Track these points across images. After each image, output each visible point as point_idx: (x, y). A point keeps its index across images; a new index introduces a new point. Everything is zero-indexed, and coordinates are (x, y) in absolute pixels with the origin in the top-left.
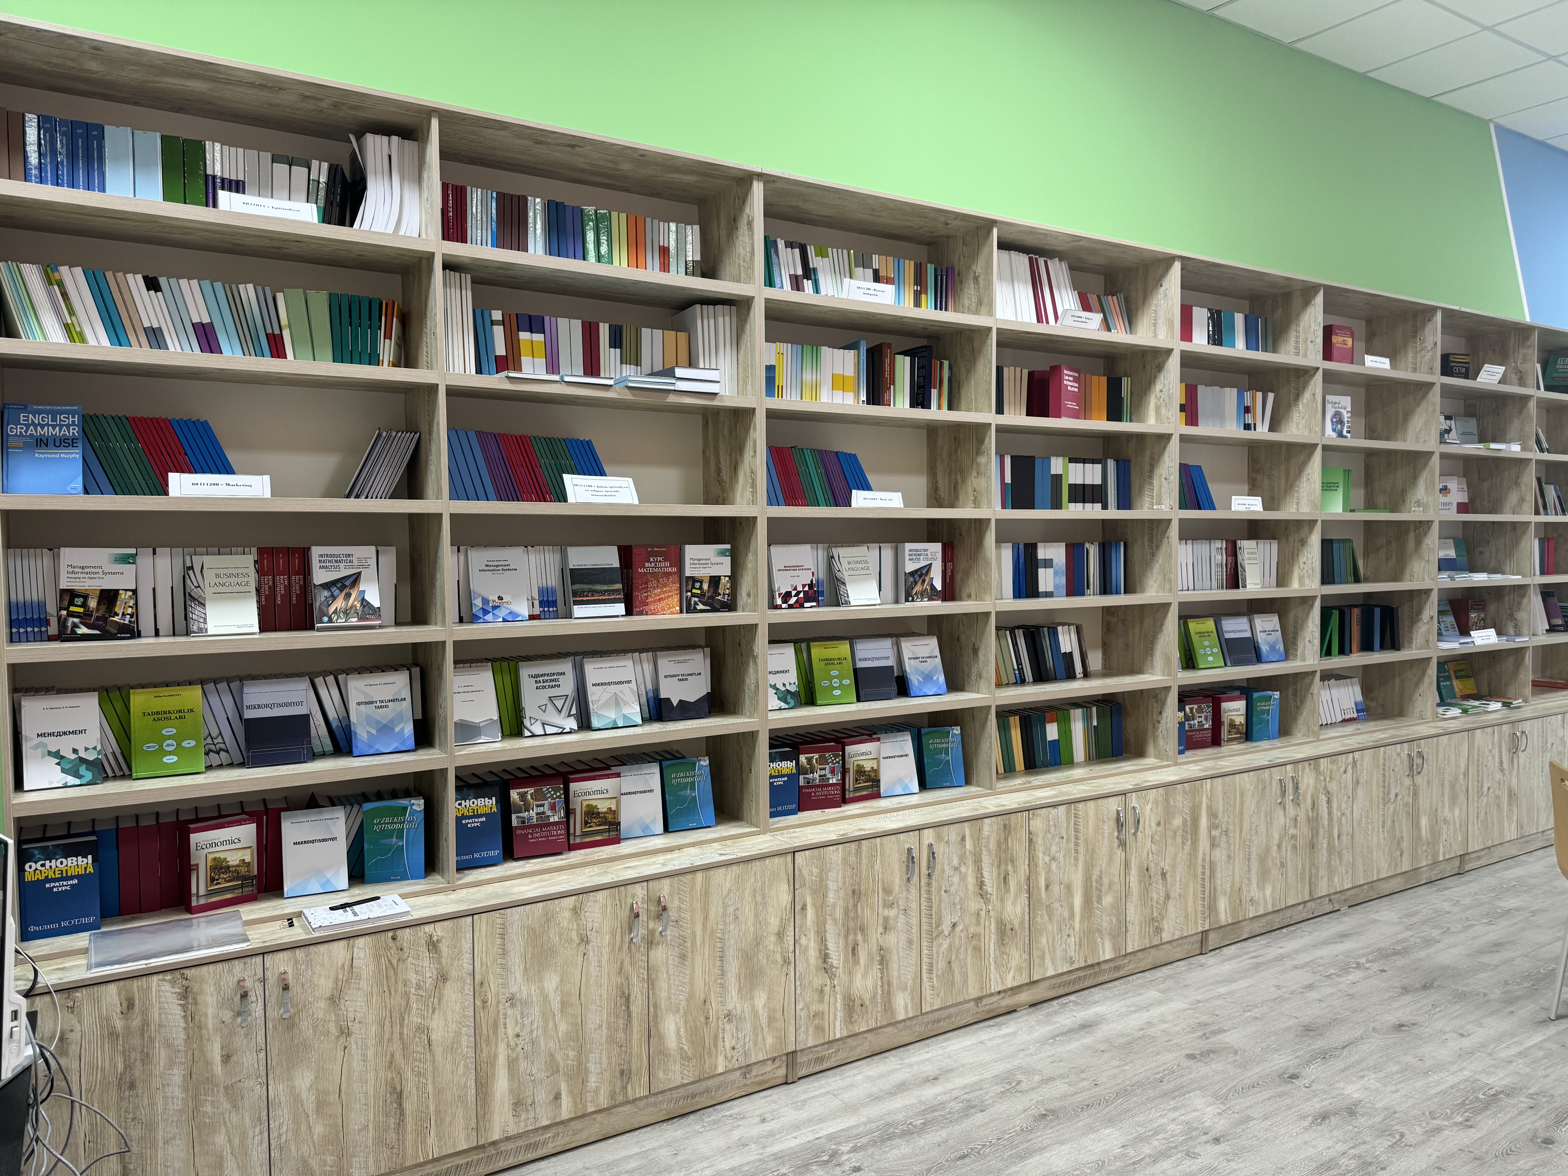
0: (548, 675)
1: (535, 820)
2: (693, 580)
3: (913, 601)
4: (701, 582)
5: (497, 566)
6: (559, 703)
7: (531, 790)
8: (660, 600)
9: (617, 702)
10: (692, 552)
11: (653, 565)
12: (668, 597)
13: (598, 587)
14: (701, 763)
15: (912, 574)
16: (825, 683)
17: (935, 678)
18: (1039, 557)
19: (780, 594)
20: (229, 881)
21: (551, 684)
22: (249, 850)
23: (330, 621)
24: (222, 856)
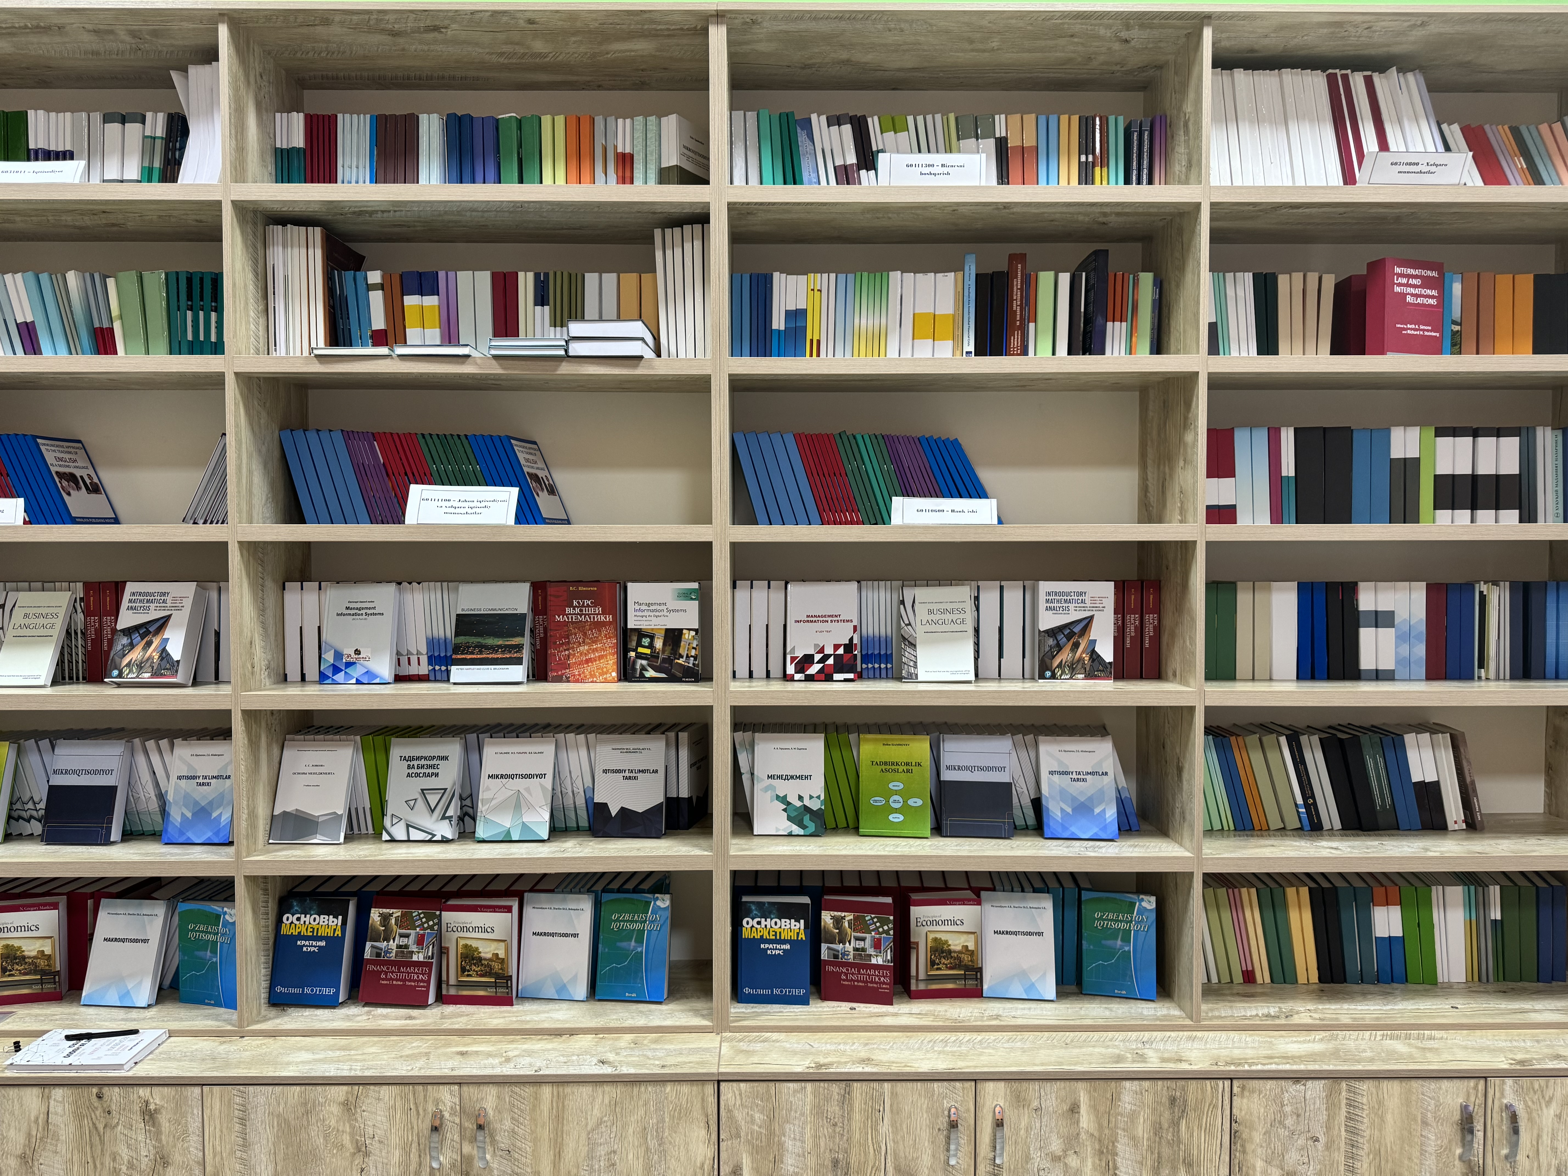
0: (425, 758)
1: (393, 954)
2: (640, 634)
3: (1053, 677)
4: (652, 637)
5: (359, 609)
6: (433, 799)
7: (397, 913)
8: (588, 661)
9: (517, 804)
10: (637, 592)
11: (577, 610)
12: (601, 657)
13: (491, 641)
14: (659, 903)
15: (1052, 632)
16: (878, 801)
17: (1097, 811)
18: (1362, 607)
19: (793, 659)
20: (25, 974)
21: (427, 771)
22: (49, 941)
23: (120, 675)
24: (16, 943)
